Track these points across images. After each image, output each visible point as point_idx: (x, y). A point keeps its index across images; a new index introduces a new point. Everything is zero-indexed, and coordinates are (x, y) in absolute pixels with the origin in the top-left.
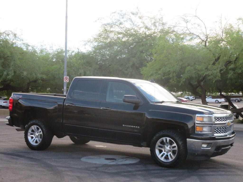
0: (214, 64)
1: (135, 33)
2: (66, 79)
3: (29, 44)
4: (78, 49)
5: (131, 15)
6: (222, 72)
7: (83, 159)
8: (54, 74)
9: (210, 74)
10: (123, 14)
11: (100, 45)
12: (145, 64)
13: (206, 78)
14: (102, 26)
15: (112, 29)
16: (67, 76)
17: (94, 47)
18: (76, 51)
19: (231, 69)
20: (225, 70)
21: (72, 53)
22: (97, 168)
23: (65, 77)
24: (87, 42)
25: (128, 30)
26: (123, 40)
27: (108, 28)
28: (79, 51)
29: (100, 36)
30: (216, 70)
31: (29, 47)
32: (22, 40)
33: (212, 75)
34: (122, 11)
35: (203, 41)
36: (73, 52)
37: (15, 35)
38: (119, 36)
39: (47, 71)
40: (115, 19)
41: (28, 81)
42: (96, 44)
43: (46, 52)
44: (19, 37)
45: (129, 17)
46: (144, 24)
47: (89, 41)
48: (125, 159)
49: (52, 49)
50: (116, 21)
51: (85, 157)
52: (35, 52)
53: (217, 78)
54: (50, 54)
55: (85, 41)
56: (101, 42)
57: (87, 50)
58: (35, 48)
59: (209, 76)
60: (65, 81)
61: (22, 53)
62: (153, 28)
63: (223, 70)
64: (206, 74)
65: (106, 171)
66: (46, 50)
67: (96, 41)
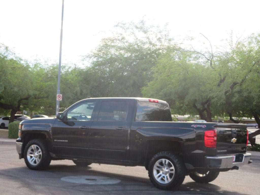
0: (219, 85)
1: (138, 48)
2: (59, 97)
3: (22, 58)
4: (75, 64)
5: (135, 29)
6: (228, 94)
7: (63, 179)
8: (47, 91)
9: (214, 96)
10: (126, 28)
11: (100, 61)
12: (145, 83)
13: (210, 101)
14: (102, 41)
15: (113, 44)
16: (61, 93)
17: (93, 63)
18: (73, 67)
19: (236, 92)
20: (230, 92)
21: (68, 69)
22: (74, 186)
23: (57, 95)
24: (85, 57)
25: (130, 45)
26: (126, 56)
27: (109, 43)
28: (77, 67)
29: (100, 51)
30: (222, 92)
31: (21, 61)
32: (14, 54)
33: (216, 97)
34: (125, 24)
35: (208, 60)
36: (70, 67)
37: (7, 48)
38: (121, 51)
39: (40, 88)
40: (117, 33)
41: (19, 98)
42: (95, 60)
43: (40, 67)
44: (11, 51)
45: (132, 31)
46: (149, 39)
47: (87, 57)
48: (106, 180)
49: (47, 64)
50: (118, 35)
51: (66, 177)
52: (28, 66)
53: (222, 101)
54: (44, 69)
55: (83, 56)
56: (101, 57)
57: (86, 66)
58: (29, 62)
59: (213, 98)
60: (57, 99)
61: (14, 68)
62: (158, 44)
63: (228, 92)
64: (210, 96)
65: (82, 190)
66: (40, 65)
67: (96, 56)
